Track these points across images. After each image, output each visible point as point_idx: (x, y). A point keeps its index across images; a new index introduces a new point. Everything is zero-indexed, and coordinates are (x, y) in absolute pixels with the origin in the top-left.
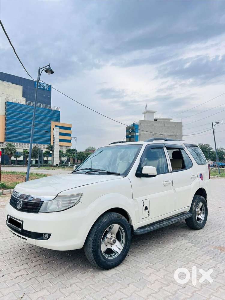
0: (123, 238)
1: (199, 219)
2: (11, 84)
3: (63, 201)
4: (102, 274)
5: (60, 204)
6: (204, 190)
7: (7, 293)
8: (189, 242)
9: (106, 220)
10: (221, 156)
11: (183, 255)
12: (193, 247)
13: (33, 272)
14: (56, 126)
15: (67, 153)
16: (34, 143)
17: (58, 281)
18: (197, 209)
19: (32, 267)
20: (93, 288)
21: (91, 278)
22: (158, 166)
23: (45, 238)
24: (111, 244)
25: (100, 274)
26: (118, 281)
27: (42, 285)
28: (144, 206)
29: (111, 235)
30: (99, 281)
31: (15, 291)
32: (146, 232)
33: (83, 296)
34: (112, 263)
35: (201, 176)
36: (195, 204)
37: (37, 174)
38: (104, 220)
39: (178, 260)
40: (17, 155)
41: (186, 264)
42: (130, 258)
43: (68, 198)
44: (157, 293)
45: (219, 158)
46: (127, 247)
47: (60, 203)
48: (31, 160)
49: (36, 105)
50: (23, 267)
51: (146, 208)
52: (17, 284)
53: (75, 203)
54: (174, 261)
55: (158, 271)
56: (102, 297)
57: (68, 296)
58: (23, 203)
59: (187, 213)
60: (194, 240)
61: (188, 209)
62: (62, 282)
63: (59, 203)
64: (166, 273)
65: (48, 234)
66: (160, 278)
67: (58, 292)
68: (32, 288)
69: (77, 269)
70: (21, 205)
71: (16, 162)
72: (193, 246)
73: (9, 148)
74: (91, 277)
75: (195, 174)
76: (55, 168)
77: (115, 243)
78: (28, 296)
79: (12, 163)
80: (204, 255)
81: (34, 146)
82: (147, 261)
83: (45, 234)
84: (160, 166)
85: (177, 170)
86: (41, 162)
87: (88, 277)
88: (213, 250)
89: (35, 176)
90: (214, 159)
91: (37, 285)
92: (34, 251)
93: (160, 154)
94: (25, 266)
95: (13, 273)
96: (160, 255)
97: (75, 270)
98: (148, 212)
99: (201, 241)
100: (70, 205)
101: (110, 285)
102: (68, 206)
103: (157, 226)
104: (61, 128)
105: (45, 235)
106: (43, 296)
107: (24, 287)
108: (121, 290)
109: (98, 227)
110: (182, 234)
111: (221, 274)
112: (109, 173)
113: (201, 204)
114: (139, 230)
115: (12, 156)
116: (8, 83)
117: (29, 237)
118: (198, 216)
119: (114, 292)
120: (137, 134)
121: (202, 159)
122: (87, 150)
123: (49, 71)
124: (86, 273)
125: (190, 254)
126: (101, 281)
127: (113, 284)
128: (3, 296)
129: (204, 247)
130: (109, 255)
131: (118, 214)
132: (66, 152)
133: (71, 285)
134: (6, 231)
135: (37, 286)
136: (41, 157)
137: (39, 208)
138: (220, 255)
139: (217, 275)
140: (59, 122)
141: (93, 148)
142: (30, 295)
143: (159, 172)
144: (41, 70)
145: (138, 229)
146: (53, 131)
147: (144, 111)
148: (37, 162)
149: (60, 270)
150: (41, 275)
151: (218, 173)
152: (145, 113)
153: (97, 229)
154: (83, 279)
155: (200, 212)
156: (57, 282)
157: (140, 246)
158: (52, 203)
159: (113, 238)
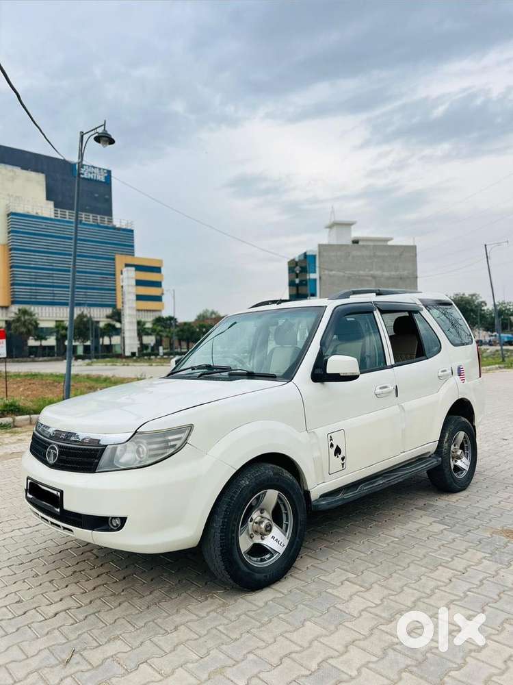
0: (287, 520)
1: (457, 469)
2: (18, 170)
3: (150, 444)
4: (243, 600)
5: (143, 450)
6: (469, 403)
7: (36, 652)
8: (434, 522)
9: (248, 483)
10: (507, 320)
11: (424, 551)
12: (445, 532)
13: (91, 602)
14: (127, 265)
15: (155, 327)
16: (79, 305)
17: (147, 620)
18: (452, 446)
19: (89, 591)
20: (225, 632)
21: (219, 610)
22: (363, 353)
23: (113, 527)
24: (263, 535)
25: (239, 601)
26: (281, 615)
27: (111, 629)
28: (332, 445)
29: (261, 513)
30: (238, 616)
31: (54, 645)
32: (340, 503)
33: (204, 651)
34: (266, 576)
35: (460, 372)
36: (447, 435)
37: (89, 377)
38: (245, 482)
39: (412, 562)
40: (41, 334)
41: (430, 572)
42: (305, 563)
43: (161, 437)
44: (366, 638)
45: (502, 324)
46: (297, 539)
47: (144, 448)
48: (74, 344)
49: (77, 217)
50: (67, 591)
51: (338, 451)
52: (56, 631)
53: (177, 447)
54: (404, 565)
55: (368, 590)
56: (245, 652)
57: (171, 652)
58: (60, 451)
59: (430, 457)
60: (447, 516)
61: (432, 448)
62: (155, 621)
63: (141, 449)
64: (386, 592)
65: (120, 518)
66: (374, 605)
67: (148, 643)
68: (91, 638)
69: (189, 592)
70: (55, 454)
71: (40, 351)
72: (445, 529)
73: (22, 319)
74: (219, 608)
75: (447, 369)
76: (128, 361)
77: (270, 531)
78: (82, 655)
79: (31, 354)
80: (469, 550)
81: (79, 312)
82: (345, 567)
83: (112, 518)
84: (367, 353)
85: (406, 362)
86: (96, 348)
87: (212, 608)
88: (489, 538)
89: (84, 382)
90: (490, 328)
91: (100, 631)
92: (90, 554)
93: (367, 325)
94: (73, 588)
95: (47, 605)
96: (372, 552)
97: (184, 594)
98: (343, 459)
99: (463, 517)
100: (166, 453)
101: (263, 625)
102: (163, 454)
103: (364, 489)
104: (139, 268)
105: (113, 520)
106: (115, 655)
107: (72, 637)
108: (287, 635)
109: (230, 499)
110: (421, 503)
111: (507, 591)
112: (251, 375)
113: (461, 435)
114: (323, 501)
115: (31, 338)
116: (10, 167)
117: (78, 527)
118: (456, 461)
119: (272, 640)
120: (312, 276)
121: (463, 332)
122: (199, 317)
123: (104, 139)
124: (209, 599)
125: (439, 547)
126: (243, 617)
127: (270, 621)
128: (28, 658)
129: (469, 531)
130: (259, 559)
131: (274, 466)
132: (154, 324)
133: (176, 629)
134: (25, 512)
135: (102, 633)
136: (97, 337)
137: (96, 461)
138: (507, 548)
139: (500, 593)
140: (133, 255)
141: (213, 313)
142: (85, 653)
143: (364, 368)
144: (86, 137)
145: (320, 497)
146: (121, 276)
147: (328, 223)
148: (86, 349)
149: (151, 596)
150: (109, 608)
151: (501, 360)
152: (330, 227)
153: (230, 502)
154: (203, 614)
155: (460, 452)
156: (145, 621)
157: (327, 534)
158: (125, 448)
159: (266, 521)
